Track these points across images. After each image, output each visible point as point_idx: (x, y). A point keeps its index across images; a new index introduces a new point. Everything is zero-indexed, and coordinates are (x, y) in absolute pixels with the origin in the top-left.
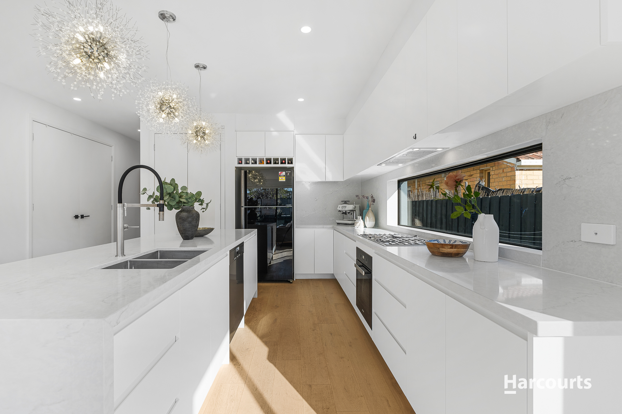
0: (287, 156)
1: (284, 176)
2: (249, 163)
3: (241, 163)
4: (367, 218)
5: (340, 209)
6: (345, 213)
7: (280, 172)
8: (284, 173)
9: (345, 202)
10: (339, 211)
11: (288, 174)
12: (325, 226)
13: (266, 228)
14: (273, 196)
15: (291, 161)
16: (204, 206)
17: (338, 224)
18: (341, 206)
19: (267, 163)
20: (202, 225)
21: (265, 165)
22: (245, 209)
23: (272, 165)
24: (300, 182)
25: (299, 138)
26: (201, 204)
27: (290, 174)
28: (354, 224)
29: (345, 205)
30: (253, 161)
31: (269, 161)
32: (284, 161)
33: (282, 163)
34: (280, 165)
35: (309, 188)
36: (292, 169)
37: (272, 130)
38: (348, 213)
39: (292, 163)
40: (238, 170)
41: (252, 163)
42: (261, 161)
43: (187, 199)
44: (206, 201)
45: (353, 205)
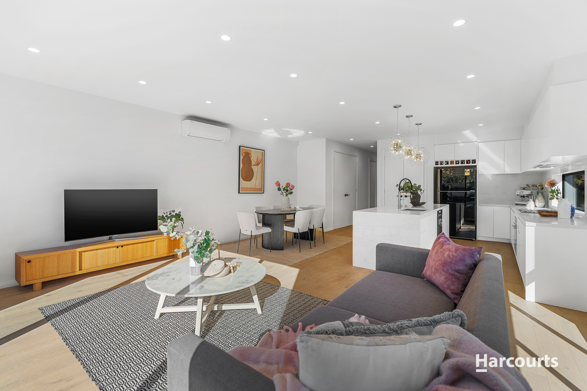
0: (471, 159)
1: (469, 172)
2: (443, 164)
3: (438, 165)
4: (537, 201)
5: (518, 194)
6: (524, 197)
7: (465, 170)
8: (469, 170)
9: (524, 189)
10: (518, 195)
11: (472, 170)
12: (502, 205)
13: (455, 205)
14: (462, 181)
15: (474, 161)
16: (422, 191)
17: (516, 204)
18: (519, 191)
19: (456, 164)
20: (421, 201)
21: (455, 165)
22: (441, 192)
23: (460, 165)
24: (482, 175)
25: (481, 145)
26: (421, 191)
27: (474, 170)
28: (526, 205)
29: (523, 191)
30: (446, 163)
31: (457, 162)
32: (469, 162)
33: (467, 163)
34: (466, 165)
35: (490, 178)
36: (476, 166)
37: (459, 142)
38: (526, 197)
39: (475, 163)
40: (436, 169)
41: (445, 164)
42: (452, 162)
43: (416, 189)
44: (423, 190)
45: (530, 191)
